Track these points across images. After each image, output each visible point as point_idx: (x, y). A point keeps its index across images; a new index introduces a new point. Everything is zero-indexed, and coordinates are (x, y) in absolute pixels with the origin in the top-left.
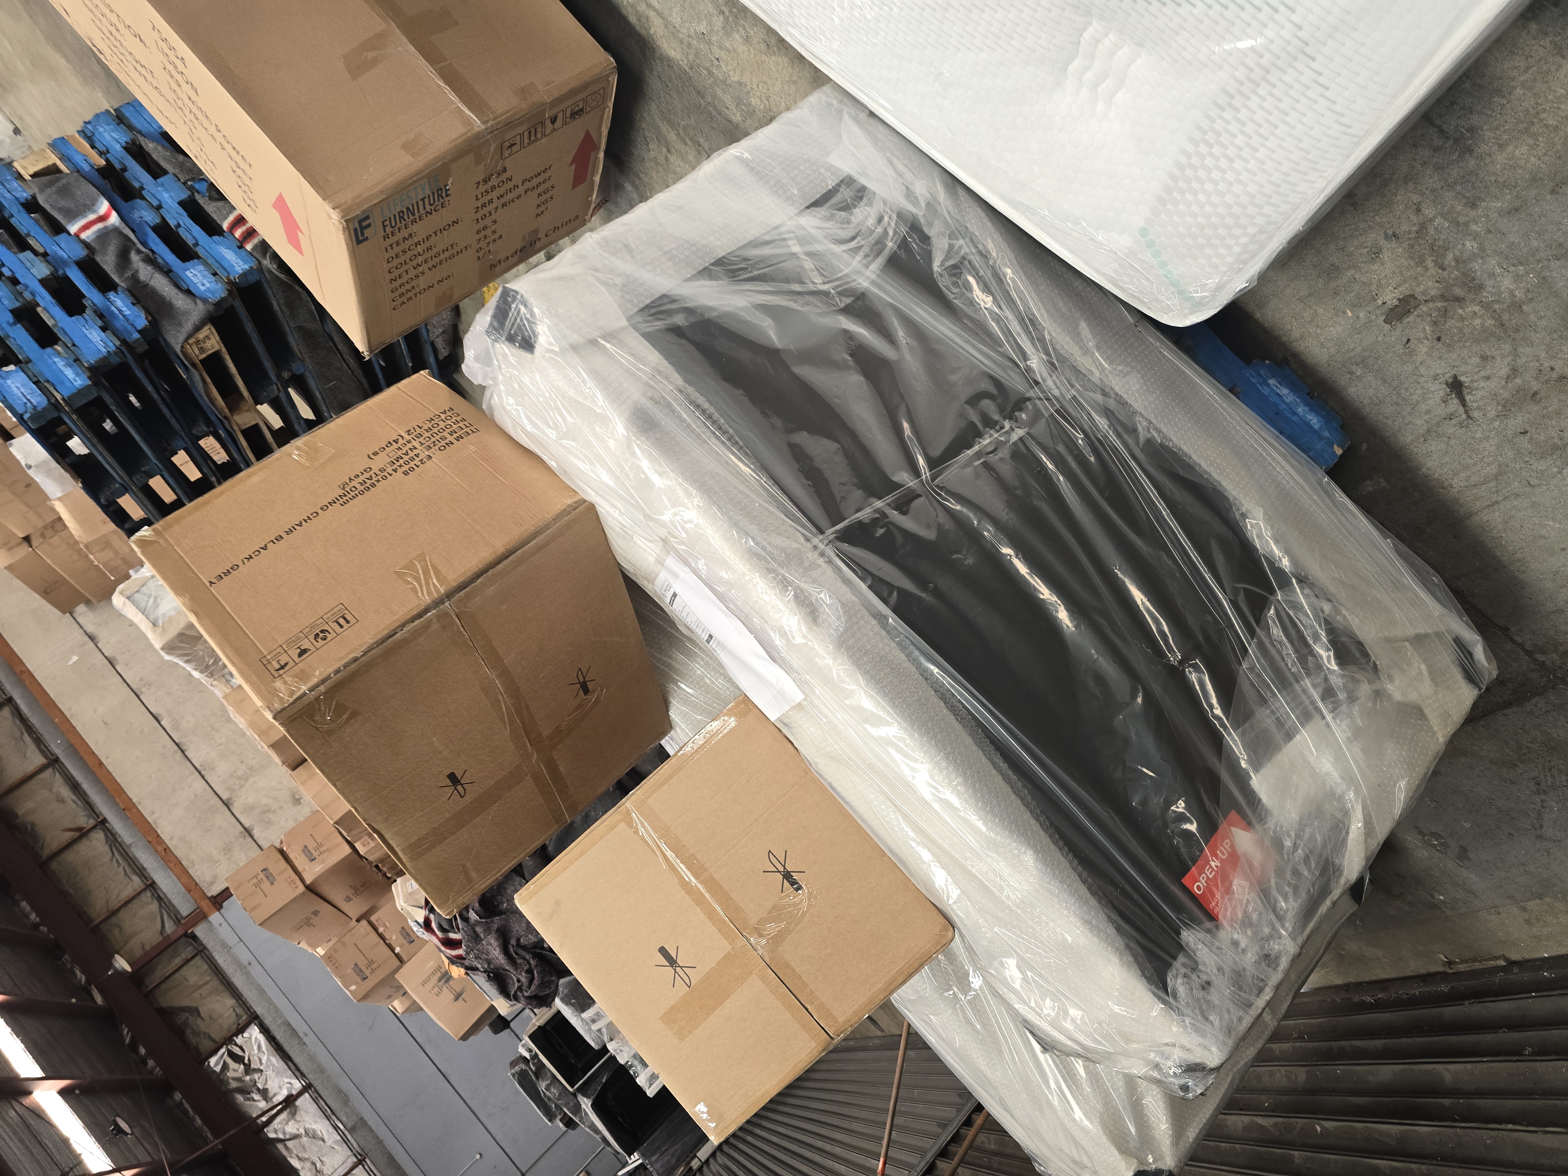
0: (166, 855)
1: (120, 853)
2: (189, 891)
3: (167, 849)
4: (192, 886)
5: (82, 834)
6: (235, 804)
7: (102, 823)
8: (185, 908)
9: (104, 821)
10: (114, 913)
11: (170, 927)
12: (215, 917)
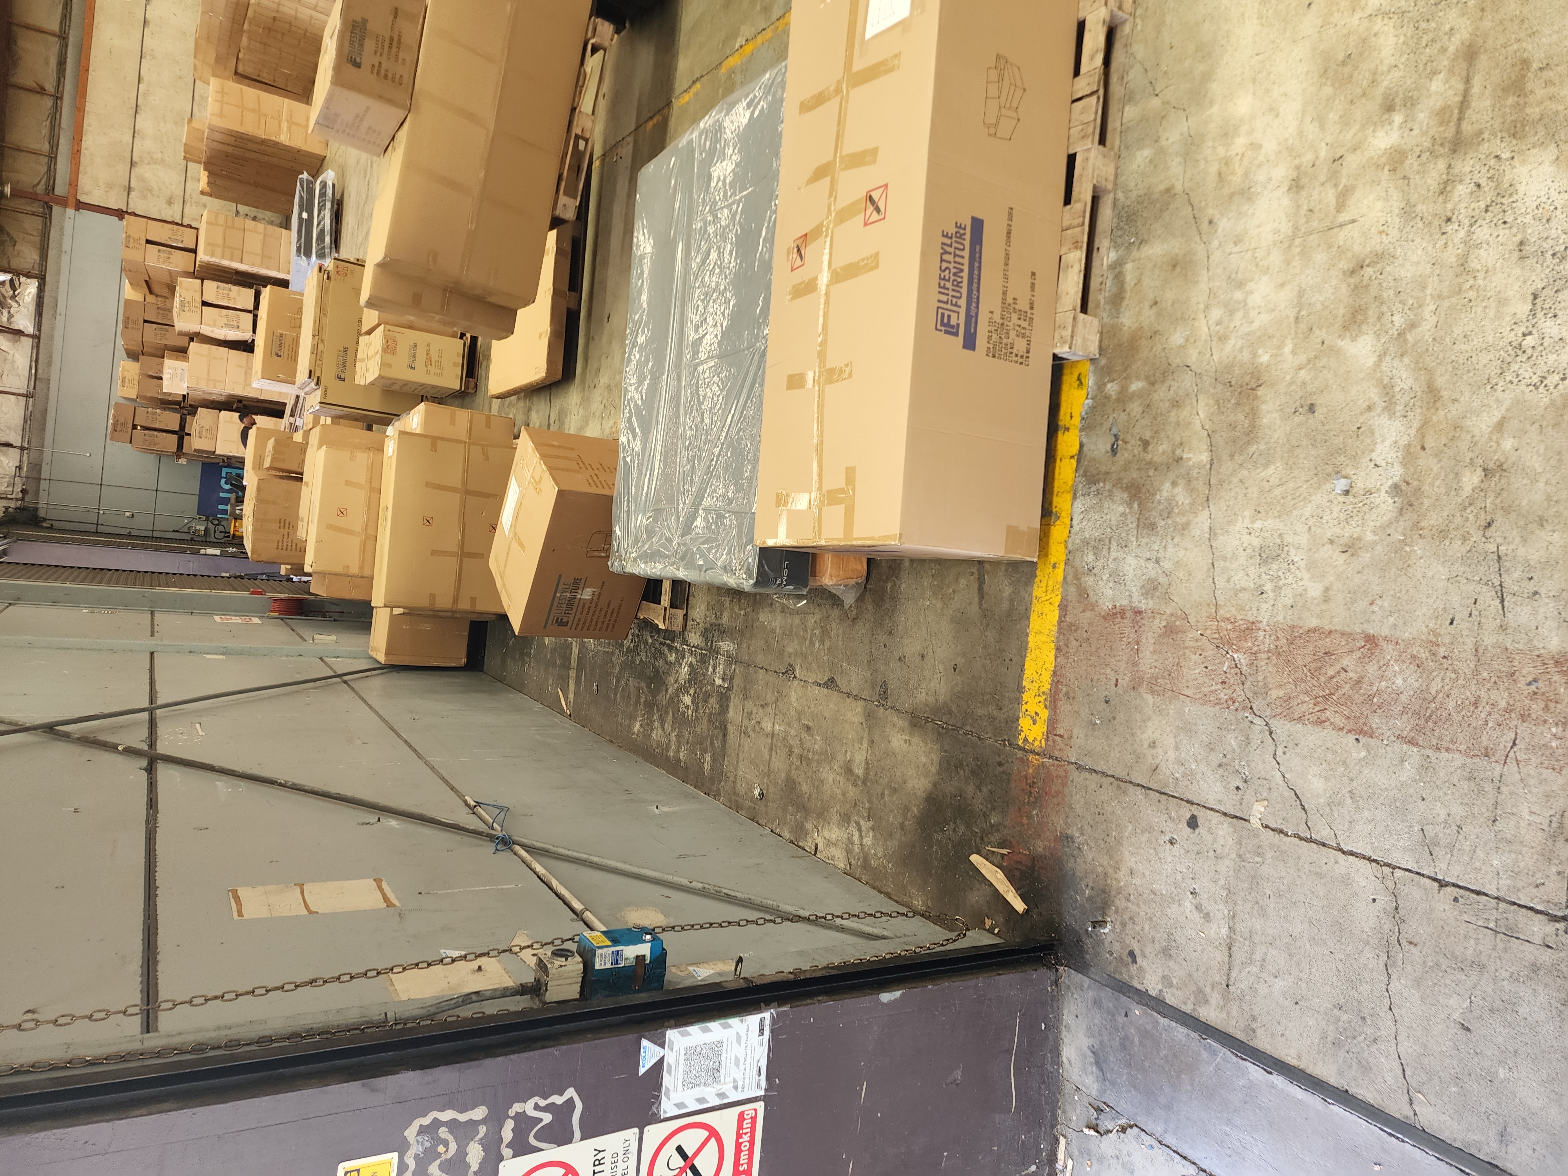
0: (76, 153)
1: (51, 123)
2: (70, 184)
3: (79, 151)
4: (73, 184)
5: (41, 91)
6: (136, 169)
7: (58, 98)
8: (60, 190)
9: (61, 98)
10: (19, 150)
11: (41, 189)
12: (70, 212)
